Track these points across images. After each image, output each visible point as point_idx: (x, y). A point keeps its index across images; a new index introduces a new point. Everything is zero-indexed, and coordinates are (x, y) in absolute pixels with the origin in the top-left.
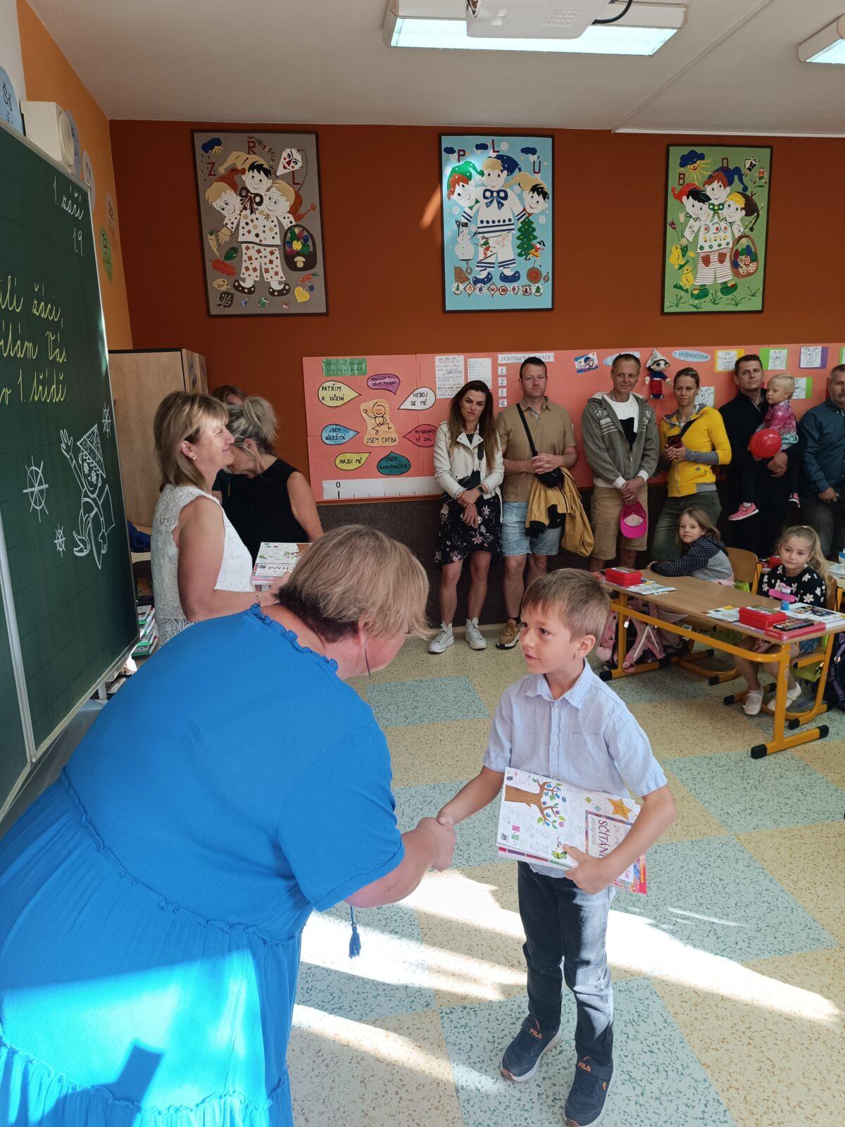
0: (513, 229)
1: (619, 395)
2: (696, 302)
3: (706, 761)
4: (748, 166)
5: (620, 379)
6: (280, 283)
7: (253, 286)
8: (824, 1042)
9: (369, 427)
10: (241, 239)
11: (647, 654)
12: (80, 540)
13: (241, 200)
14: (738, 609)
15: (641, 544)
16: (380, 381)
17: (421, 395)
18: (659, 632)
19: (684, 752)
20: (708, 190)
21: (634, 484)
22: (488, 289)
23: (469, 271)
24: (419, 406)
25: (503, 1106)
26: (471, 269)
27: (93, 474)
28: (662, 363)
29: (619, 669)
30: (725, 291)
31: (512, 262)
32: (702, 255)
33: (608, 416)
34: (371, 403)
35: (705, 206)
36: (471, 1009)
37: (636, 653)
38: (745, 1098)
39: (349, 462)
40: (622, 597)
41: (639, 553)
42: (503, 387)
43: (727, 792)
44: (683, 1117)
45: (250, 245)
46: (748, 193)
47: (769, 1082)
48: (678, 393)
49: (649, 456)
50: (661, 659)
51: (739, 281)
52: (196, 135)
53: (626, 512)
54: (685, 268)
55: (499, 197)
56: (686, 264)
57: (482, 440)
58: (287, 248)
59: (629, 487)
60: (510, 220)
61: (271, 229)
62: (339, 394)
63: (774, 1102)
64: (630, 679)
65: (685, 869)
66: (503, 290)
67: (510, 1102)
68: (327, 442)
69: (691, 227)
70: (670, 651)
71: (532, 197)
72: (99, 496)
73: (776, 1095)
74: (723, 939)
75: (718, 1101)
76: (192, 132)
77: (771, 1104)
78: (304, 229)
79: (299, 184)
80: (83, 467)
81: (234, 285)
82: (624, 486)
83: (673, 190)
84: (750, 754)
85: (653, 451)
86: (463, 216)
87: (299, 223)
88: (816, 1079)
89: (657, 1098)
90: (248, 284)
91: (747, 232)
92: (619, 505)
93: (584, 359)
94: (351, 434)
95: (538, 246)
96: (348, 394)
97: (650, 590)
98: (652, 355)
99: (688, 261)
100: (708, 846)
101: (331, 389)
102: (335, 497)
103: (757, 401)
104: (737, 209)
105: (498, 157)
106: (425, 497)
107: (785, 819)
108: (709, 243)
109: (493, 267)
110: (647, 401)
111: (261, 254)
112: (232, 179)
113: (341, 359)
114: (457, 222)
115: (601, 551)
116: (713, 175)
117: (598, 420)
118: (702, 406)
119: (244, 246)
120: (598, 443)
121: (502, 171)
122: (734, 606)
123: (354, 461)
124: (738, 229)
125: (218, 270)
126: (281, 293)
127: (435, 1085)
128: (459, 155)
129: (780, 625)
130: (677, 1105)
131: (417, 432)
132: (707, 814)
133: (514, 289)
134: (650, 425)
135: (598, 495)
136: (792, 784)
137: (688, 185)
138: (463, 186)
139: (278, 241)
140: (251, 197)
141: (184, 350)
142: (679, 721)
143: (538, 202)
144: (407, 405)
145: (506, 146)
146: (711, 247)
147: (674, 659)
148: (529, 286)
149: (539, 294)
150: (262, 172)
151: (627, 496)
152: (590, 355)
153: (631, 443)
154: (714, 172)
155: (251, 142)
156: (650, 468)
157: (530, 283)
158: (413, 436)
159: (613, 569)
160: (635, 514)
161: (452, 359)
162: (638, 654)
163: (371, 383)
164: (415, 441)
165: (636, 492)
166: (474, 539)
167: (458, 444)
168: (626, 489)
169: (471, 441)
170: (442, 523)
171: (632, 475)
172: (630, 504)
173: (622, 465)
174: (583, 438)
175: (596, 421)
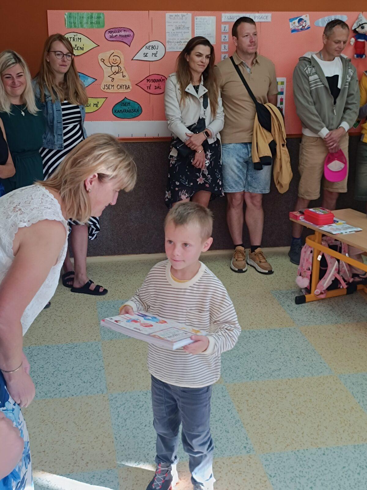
1: (328, 55)
9: (106, 75)
11: (335, 284)
15: (342, 187)
16: (116, 34)
17: (153, 47)
21: (336, 134)
24: (150, 58)
28: (366, 26)
29: (312, 294)
33: (316, 73)
34: (108, 54)
37: (327, 281)
40: (317, 234)
41: (340, 194)
42: (225, 43)
49: (350, 109)
53: (329, 158)
57: (207, 91)
59: (332, 136)
62: (80, 44)
64: (321, 303)
82: (329, 135)
85: (354, 105)
92: (324, 152)
93: (297, 20)
94: (90, 80)
96: (88, 44)
97: (340, 229)
101: (72, 39)
106: (154, 138)
110: (350, 61)
113: (81, 13)
115: (307, 192)
117: (307, 77)
123: (92, 105)
131: (148, 80)
134: (352, 82)
135: (305, 143)
151: (331, 144)
152: (303, 17)
153: (335, 98)
156: (351, 120)
158: (145, 84)
159: (311, 210)
160: (337, 160)
161: (181, 16)
162: (327, 284)
163: (108, 35)
164: (146, 89)
165: (338, 141)
166: (198, 180)
167: (187, 94)
168: (329, 138)
169: (197, 92)
170: (171, 166)
171: (335, 125)
172: (333, 151)
173: (327, 117)
174: (294, 91)
175: (305, 77)
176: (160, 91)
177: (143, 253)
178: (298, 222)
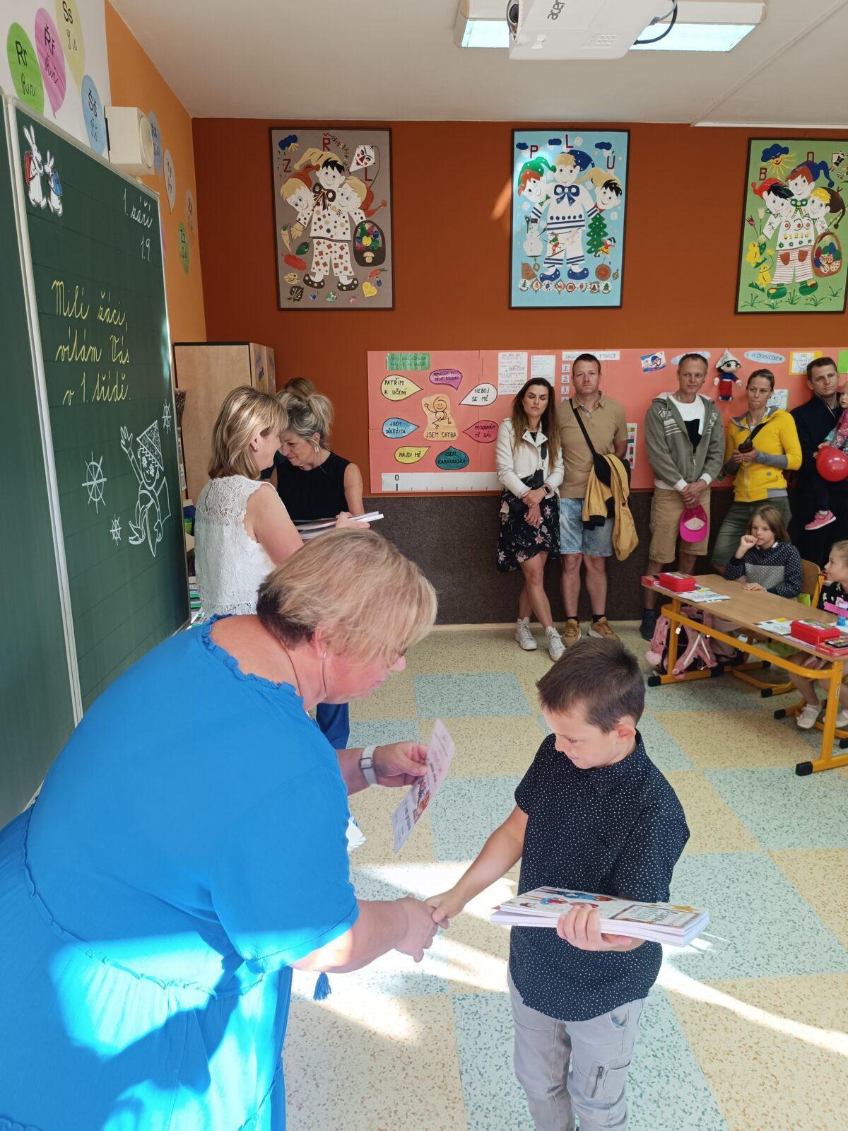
0: (583, 226)
1: (685, 394)
2: (773, 301)
3: (748, 774)
4: (835, 160)
5: (686, 379)
6: (349, 278)
7: (323, 281)
8: (833, 1065)
9: (430, 422)
10: (313, 234)
11: (697, 663)
12: (135, 529)
13: (315, 196)
14: (791, 622)
15: (701, 548)
16: (442, 376)
17: (483, 391)
18: (712, 642)
19: (726, 764)
20: (791, 186)
21: (695, 487)
22: (555, 286)
23: (537, 267)
24: (480, 402)
25: (503, 1093)
26: (539, 266)
27: (152, 467)
28: (733, 364)
29: (669, 675)
30: (804, 290)
31: (581, 258)
32: (782, 253)
33: (672, 417)
34: (433, 398)
35: (787, 202)
36: (483, 997)
37: (687, 660)
38: (744, 1111)
39: (409, 455)
40: (674, 602)
41: (698, 557)
42: (566, 385)
43: (765, 807)
44: (679, 1121)
45: (321, 241)
46: (835, 188)
47: (770, 1098)
48: (751, 394)
49: (712, 459)
50: (711, 668)
51: (819, 280)
52: (274, 132)
53: (687, 515)
54: (762, 266)
55: (571, 194)
56: (763, 261)
57: (546, 439)
58: (357, 243)
59: (691, 490)
60: (580, 216)
61: (342, 225)
62: (402, 388)
63: (773, 1117)
64: (679, 686)
65: (711, 881)
66: (571, 287)
67: (511, 1089)
68: (388, 435)
69: (770, 224)
70: (724, 660)
71: (605, 193)
72: (156, 488)
73: (776, 1111)
74: (741, 953)
75: (716, 1111)
76: (270, 129)
77: (769, 1119)
78: (374, 224)
79: (371, 180)
80: (142, 461)
81: (305, 280)
82: (685, 490)
83: (754, 185)
84: (795, 771)
85: (718, 454)
86: (533, 212)
87: (370, 219)
88: (819, 1100)
89: (655, 1101)
90: (317, 279)
91: (832, 229)
92: (680, 508)
93: (651, 358)
94: (412, 428)
95: (609, 242)
96: (411, 388)
97: (703, 597)
98: (722, 355)
99: (765, 259)
100: (739, 861)
101: (393, 382)
102: (393, 489)
103: (832, 406)
104: (821, 205)
105: (572, 152)
106: (482, 492)
107: (823, 839)
108: (789, 241)
109: (562, 264)
110: (713, 403)
111: (331, 249)
112: (307, 175)
113: (404, 353)
114: (526, 218)
115: (659, 554)
116: (797, 170)
117: (661, 421)
118: (774, 409)
119: (315, 241)
120: (662, 445)
121: (575, 167)
122: (788, 619)
123: (413, 455)
124: (822, 226)
125: (290, 265)
126: (349, 287)
127: (440, 1065)
128: (532, 151)
129: (832, 641)
130: (675, 1110)
131: (477, 427)
132: (742, 828)
133: (582, 286)
134: (716, 427)
135: (658, 497)
136: (836, 804)
137: (770, 180)
138: (534, 182)
139: (348, 237)
140: (324, 193)
141: (251, 344)
142: (724, 732)
143: (610, 198)
144: (468, 401)
145: (579, 141)
146: (791, 244)
147: (727, 669)
148: (598, 283)
149: (607, 291)
150: (335, 168)
151: (688, 499)
152: (658, 354)
153: (695, 447)
154: (798, 167)
155: (326, 139)
156: (713, 472)
157: (597, 280)
158: (473, 432)
159: (668, 574)
160: (697, 517)
161: (516, 356)
162: (689, 662)
163: (433, 378)
164: (474, 436)
165: (698, 495)
166: (536, 539)
167: (523, 441)
168: (687, 492)
169: (534, 439)
170: (504, 523)
171: (694, 478)
172: (692, 507)
173: (684, 467)
174: (646, 438)
175: (660, 421)
176: (490, 439)
177: (466, 623)
178: (652, 588)
